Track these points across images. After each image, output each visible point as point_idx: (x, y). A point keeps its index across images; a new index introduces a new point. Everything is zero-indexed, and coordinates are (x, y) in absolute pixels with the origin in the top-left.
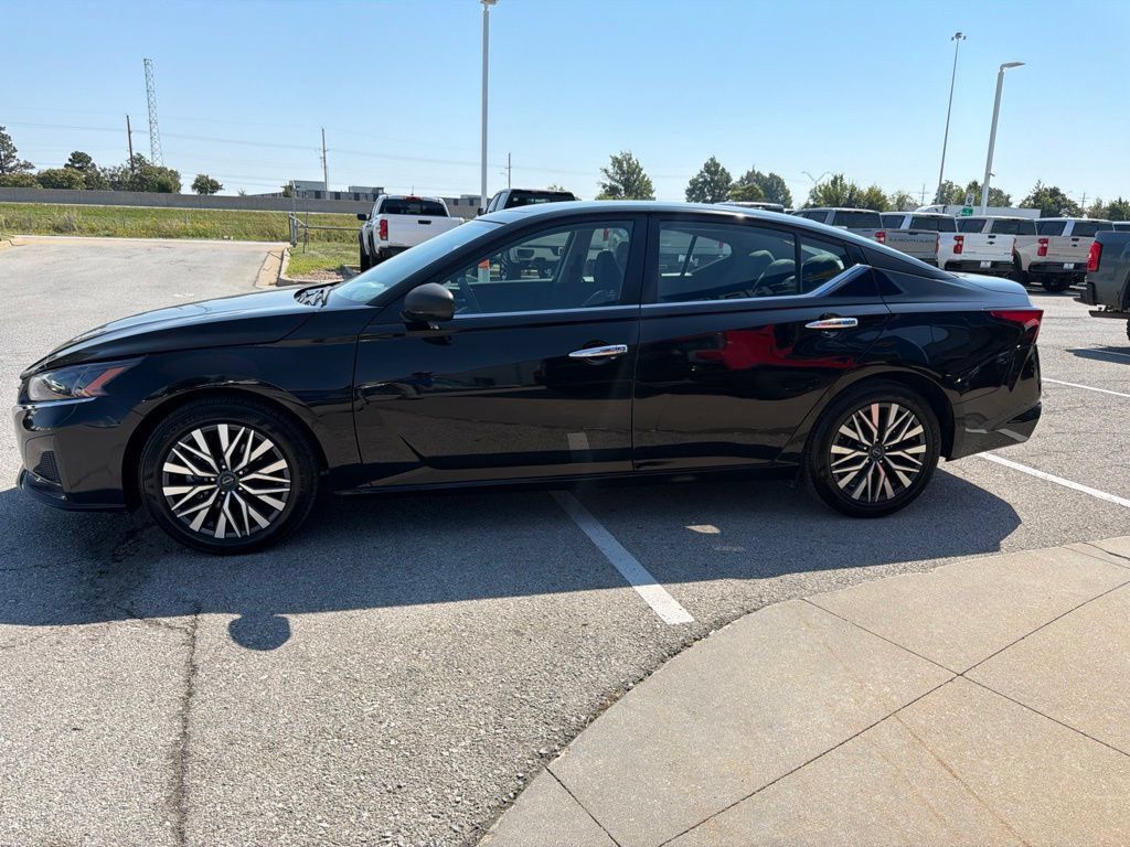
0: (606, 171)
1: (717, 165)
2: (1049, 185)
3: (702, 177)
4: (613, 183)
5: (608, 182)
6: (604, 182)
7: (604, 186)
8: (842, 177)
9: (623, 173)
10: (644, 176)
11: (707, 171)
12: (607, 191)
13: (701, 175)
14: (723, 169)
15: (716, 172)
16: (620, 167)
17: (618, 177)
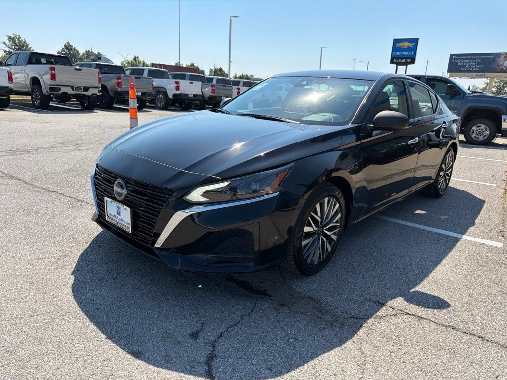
0: (5, 43)
1: (71, 46)
2: (218, 67)
3: (64, 51)
4: (11, 50)
5: (7, 49)
6: (5, 49)
7: (5, 52)
8: (138, 57)
9: (17, 45)
10: (31, 48)
11: (66, 49)
12: (7, 54)
13: (63, 50)
14: (75, 48)
15: (71, 50)
16: (14, 41)
17: (13, 47)
